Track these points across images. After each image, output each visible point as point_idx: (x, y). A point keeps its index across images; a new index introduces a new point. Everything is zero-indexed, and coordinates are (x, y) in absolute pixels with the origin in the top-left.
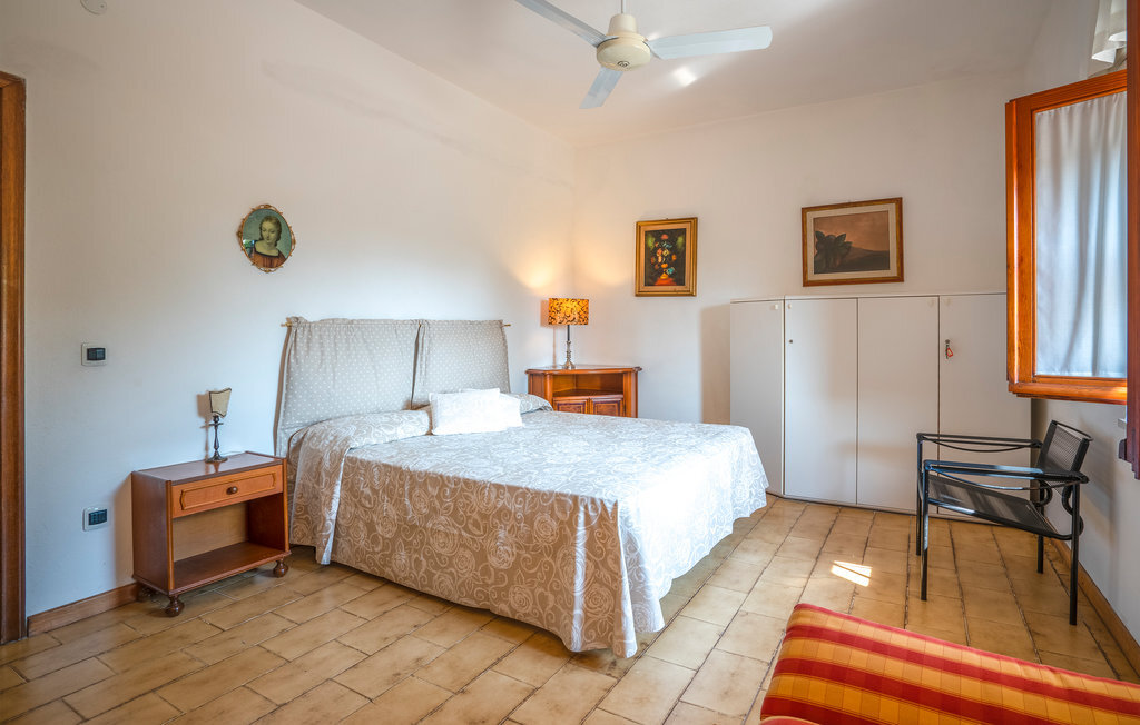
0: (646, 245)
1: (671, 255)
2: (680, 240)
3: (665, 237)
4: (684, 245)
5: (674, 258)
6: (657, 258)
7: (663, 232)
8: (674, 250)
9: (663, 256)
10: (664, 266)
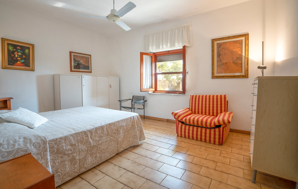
0: (8, 49)
1: (22, 56)
2: (27, 51)
3: (18, 48)
4: (29, 53)
5: (24, 56)
6: (15, 55)
7: (18, 46)
8: (24, 53)
9: (18, 55)
10: (19, 59)
